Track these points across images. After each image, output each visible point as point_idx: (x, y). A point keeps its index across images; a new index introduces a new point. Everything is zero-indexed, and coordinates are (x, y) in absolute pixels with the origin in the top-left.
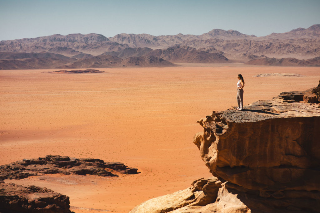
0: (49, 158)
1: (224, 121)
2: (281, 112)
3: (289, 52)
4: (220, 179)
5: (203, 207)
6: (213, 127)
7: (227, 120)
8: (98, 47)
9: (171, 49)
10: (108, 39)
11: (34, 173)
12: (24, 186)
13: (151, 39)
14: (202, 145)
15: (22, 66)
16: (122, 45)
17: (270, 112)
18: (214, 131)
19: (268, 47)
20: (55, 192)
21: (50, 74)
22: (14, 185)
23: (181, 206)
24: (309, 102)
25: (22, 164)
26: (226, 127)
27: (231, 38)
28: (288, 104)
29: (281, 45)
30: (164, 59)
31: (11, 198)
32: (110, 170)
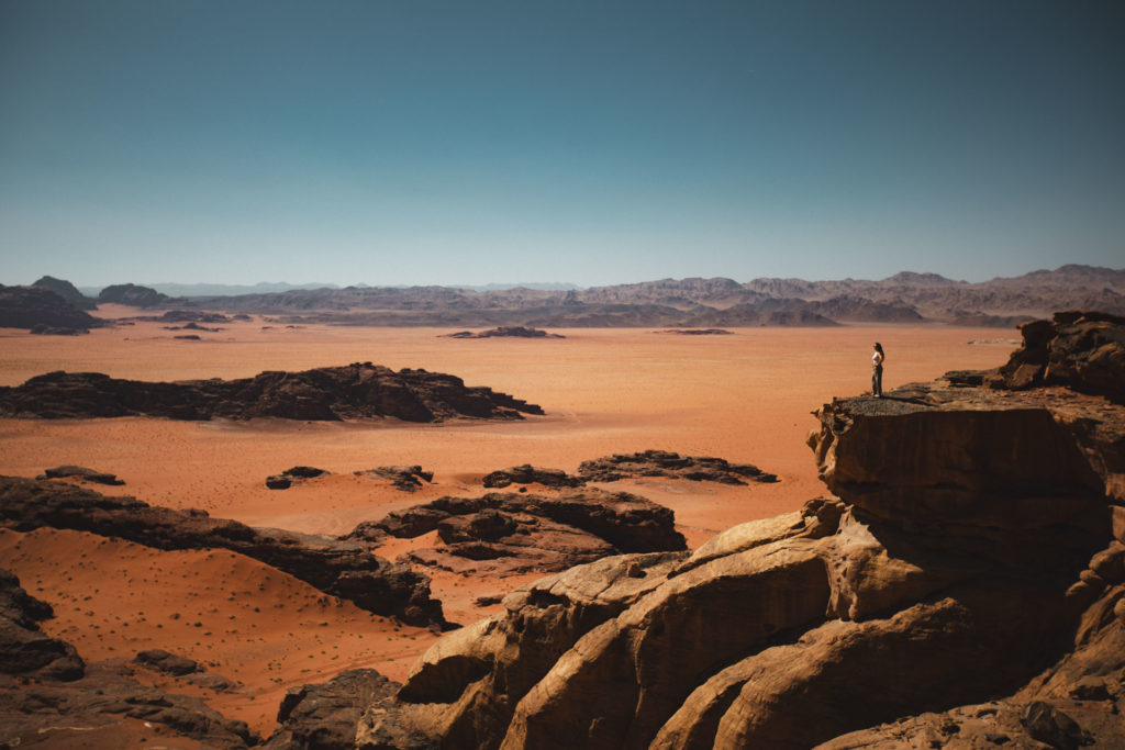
0: (649, 454)
1: (847, 413)
2: (942, 403)
3: (1022, 306)
4: (842, 500)
5: (816, 541)
6: (830, 421)
7: (853, 412)
8: (726, 297)
9: (834, 302)
10: (740, 286)
11: (628, 474)
12: (611, 491)
13: (805, 287)
14: (819, 447)
15: (618, 323)
16: (760, 294)
17: (925, 401)
18: (831, 428)
19: (986, 299)
20: (655, 502)
21: (656, 335)
22: (597, 489)
23: (783, 538)
24: (991, 387)
25: (611, 461)
26: (851, 422)
27: (928, 286)
28: (956, 389)
29: (1008, 296)
30: (824, 315)
31: (593, 508)
32: (737, 475)
